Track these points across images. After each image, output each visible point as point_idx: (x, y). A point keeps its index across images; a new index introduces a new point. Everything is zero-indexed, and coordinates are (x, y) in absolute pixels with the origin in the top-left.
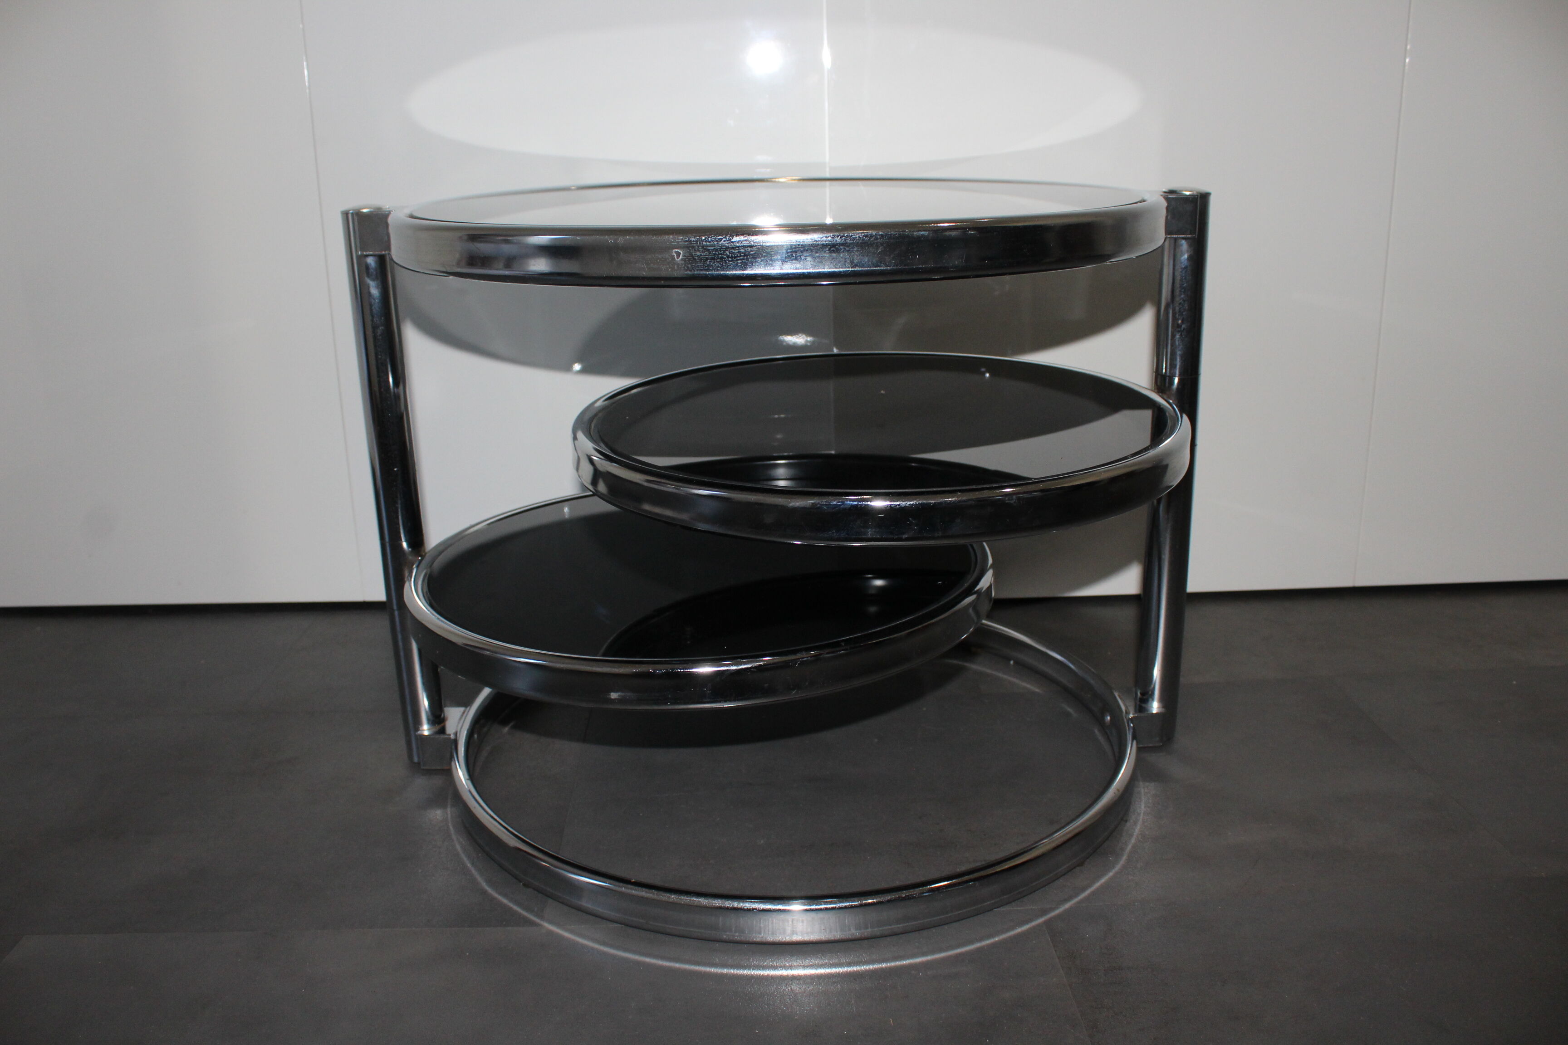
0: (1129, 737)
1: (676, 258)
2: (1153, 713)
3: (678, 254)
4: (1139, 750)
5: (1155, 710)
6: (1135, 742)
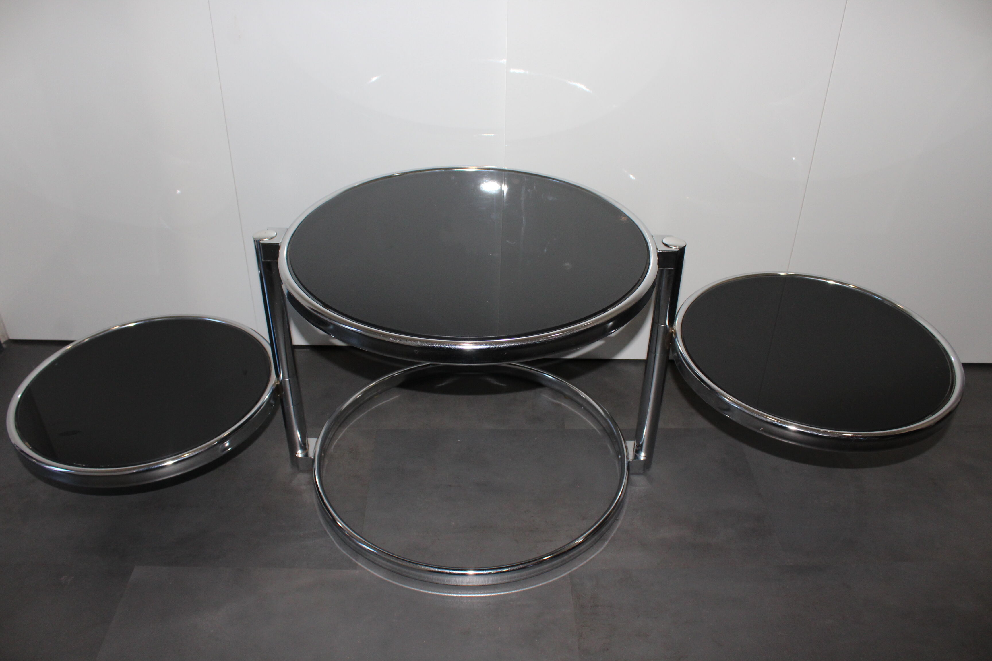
0: (626, 470)
4: (630, 474)
5: (642, 459)
6: (628, 472)
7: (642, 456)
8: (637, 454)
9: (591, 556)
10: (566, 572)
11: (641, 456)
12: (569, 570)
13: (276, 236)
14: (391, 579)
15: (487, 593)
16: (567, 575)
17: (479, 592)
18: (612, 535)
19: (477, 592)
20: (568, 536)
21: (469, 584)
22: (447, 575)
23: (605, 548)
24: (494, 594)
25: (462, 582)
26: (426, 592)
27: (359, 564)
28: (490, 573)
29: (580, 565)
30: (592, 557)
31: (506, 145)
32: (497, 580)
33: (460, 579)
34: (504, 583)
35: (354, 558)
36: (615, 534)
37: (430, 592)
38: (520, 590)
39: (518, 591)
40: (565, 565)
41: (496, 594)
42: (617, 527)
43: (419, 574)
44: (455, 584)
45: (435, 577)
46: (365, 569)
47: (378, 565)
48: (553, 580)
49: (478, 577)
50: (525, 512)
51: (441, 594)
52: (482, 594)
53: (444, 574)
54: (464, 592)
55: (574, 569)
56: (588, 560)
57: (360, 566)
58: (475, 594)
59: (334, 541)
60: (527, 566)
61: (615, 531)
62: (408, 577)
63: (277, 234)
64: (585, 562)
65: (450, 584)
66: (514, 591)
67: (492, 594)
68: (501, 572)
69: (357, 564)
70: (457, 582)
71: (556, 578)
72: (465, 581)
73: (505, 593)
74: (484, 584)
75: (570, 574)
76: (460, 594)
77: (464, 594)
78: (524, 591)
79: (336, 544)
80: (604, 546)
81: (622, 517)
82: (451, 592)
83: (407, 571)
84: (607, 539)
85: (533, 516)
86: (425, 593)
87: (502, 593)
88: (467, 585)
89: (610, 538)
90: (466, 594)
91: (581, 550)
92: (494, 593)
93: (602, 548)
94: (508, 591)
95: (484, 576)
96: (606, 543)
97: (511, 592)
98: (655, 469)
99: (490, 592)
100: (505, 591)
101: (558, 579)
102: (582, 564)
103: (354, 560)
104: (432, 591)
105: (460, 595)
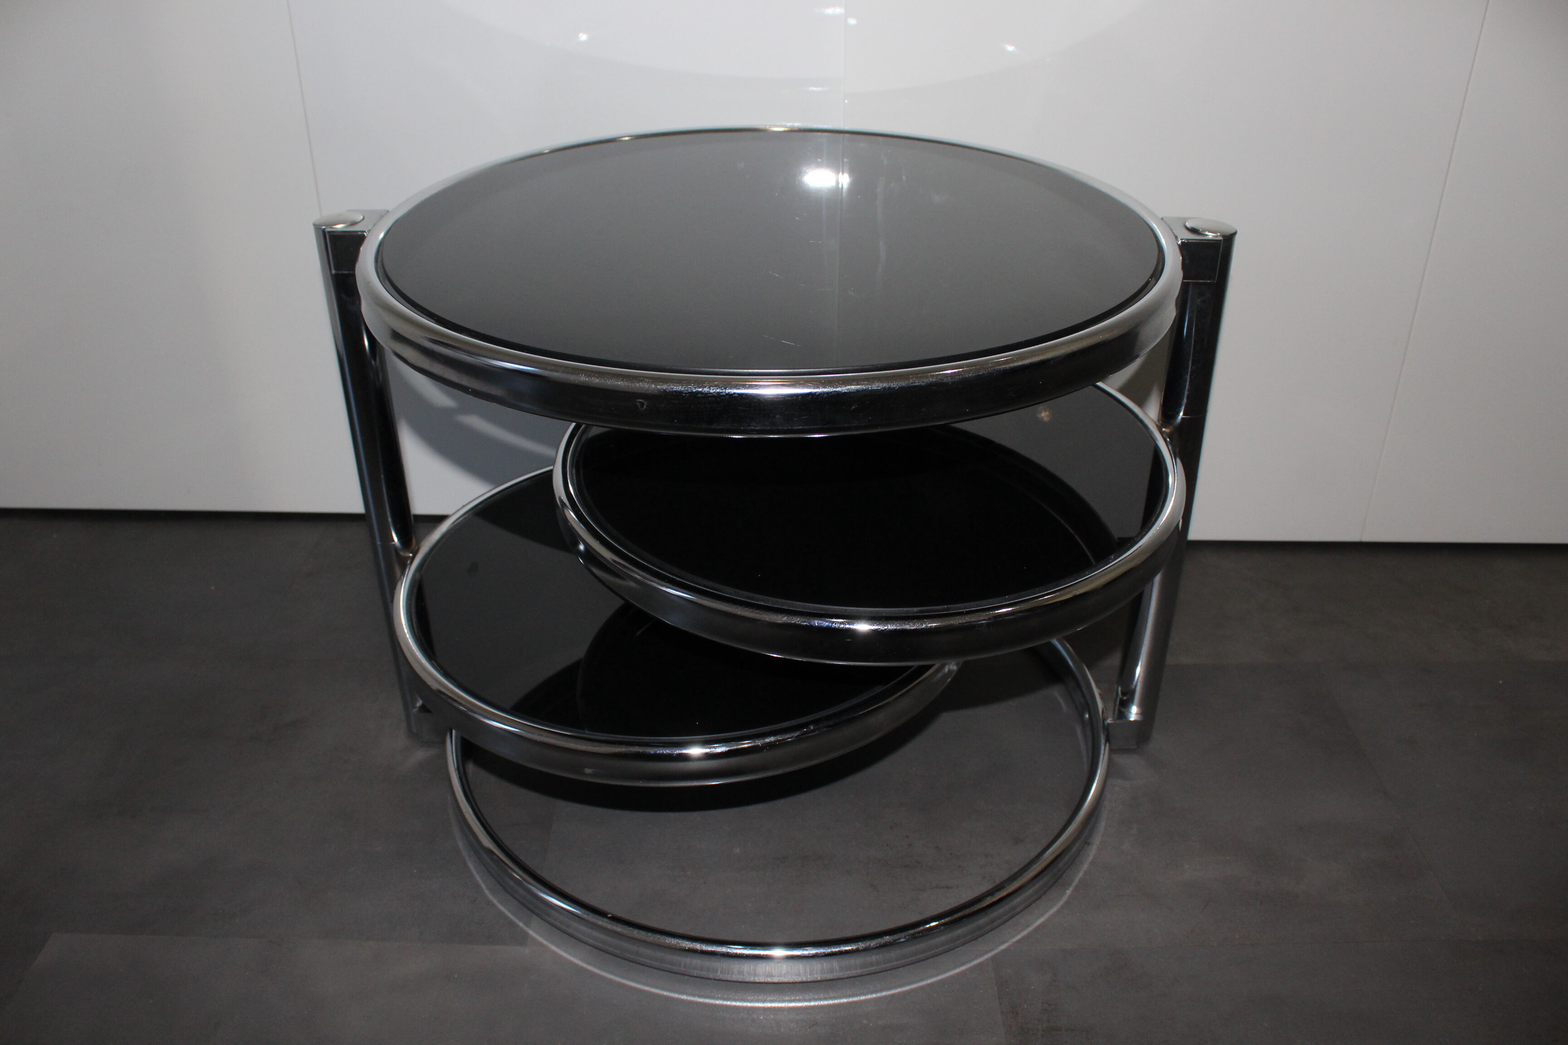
0: (1103, 741)
1: (640, 407)
2: (1130, 721)
3: (642, 404)
4: (1112, 751)
5: (1132, 719)
6: (1108, 745)
7: (1134, 712)
8: (1123, 710)
9: (1038, 919)
10: (984, 954)
11: (1131, 713)
12: (991, 950)
13: (360, 221)
14: (599, 968)
15: (810, 1000)
16: (987, 960)
17: (793, 998)
18: (1080, 875)
19: (787, 998)
20: (984, 877)
21: (769, 980)
22: (723, 959)
23: (1068, 903)
24: (826, 1003)
25: (755, 975)
26: (676, 996)
27: (531, 932)
28: (817, 953)
29: (1015, 940)
30: (1041, 920)
31: (846, 101)
32: (832, 971)
33: (750, 967)
34: (847, 978)
35: (520, 920)
36: (1086, 873)
37: (684, 997)
38: (884, 993)
39: (879, 995)
40: (980, 939)
41: (831, 1002)
42: (1090, 858)
43: (659, 954)
44: (740, 978)
45: (697, 961)
46: (542, 945)
47: (572, 936)
48: (957, 971)
49: (791, 963)
50: (891, 828)
51: (707, 1001)
52: (799, 1001)
53: (716, 957)
54: (760, 998)
55: (1003, 947)
56: (1030, 929)
57: (533, 939)
58: (784, 1001)
59: (483, 886)
60: (895, 940)
61: (1085, 867)
62: (635, 962)
63: (363, 219)
64: (1025, 933)
65: (729, 978)
66: (869, 997)
67: (822, 1003)
68: (841, 953)
69: (527, 934)
70: (743, 975)
71: (963, 968)
72: (761, 972)
73: (851, 1000)
74: (804, 979)
75: (993, 958)
76: (751, 1001)
77: (758, 1001)
78: (893, 996)
79: (487, 892)
80: (1065, 898)
81: (1097, 840)
82: (731, 996)
83: (634, 948)
84: (1070, 885)
85: (907, 837)
86: (673, 999)
87: (845, 1000)
88: (766, 981)
89: (1076, 881)
90: (764, 1001)
91: (1014, 908)
92: (825, 999)
93: (1061, 903)
94: (857, 995)
95: (805, 962)
96: (1068, 892)
97: (863, 998)
98: (1159, 741)
99: (816, 997)
100: (850, 996)
101: (967, 970)
102: (1019, 937)
103: (521, 924)
104: (688, 994)
105: (749, 1004)
